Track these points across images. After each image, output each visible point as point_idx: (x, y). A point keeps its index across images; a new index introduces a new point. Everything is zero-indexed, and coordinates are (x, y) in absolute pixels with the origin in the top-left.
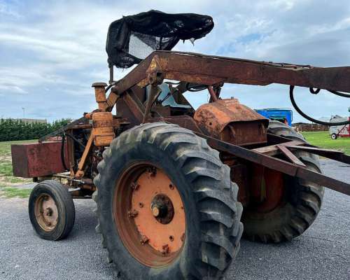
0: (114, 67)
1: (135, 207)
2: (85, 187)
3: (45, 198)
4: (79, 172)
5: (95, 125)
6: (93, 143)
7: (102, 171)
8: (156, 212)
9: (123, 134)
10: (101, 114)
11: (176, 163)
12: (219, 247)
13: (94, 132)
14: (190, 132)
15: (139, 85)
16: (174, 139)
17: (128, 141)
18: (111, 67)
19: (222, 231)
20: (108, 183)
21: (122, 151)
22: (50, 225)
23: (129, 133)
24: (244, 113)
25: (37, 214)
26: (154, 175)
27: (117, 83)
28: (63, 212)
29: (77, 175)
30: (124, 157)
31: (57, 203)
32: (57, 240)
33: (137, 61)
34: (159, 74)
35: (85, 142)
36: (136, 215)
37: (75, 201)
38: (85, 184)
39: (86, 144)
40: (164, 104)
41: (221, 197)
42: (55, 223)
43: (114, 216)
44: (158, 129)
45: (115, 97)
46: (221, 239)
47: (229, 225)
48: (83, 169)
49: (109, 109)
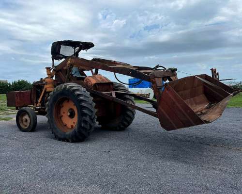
0: (54, 60)
1: (62, 113)
2: (41, 110)
3: (24, 115)
4: (39, 104)
5: (46, 83)
6: (45, 91)
7: (49, 100)
8: (69, 114)
9: (57, 87)
10: (49, 79)
11: (74, 96)
12: (87, 121)
13: (46, 86)
14: (81, 86)
15: (64, 68)
16: (74, 88)
17: (59, 89)
18: (53, 60)
19: (88, 117)
20: (51, 105)
21: (57, 93)
22: (26, 126)
23: (59, 86)
24: (103, 80)
25: (20, 121)
26: (68, 101)
27: (55, 67)
28: (32, 120)
29: (38, 105)
30: (57, 95)
31: (29, 117)
32: (29, 132)
33: (64, 57)
34: (71, 65)
35: (42, 91)
36: (62, 116)
37: (37, 116)
38: (42, 109)
39: (42, 92)
40: (74, 76)
41: (89, 106)
42: (28, 125)
43: (54, 116)
44: (69, 85)
45: (55, 72)
46: (87, 119)
47: (90, 115)
48: (40, 103)
49: (52, 77)
